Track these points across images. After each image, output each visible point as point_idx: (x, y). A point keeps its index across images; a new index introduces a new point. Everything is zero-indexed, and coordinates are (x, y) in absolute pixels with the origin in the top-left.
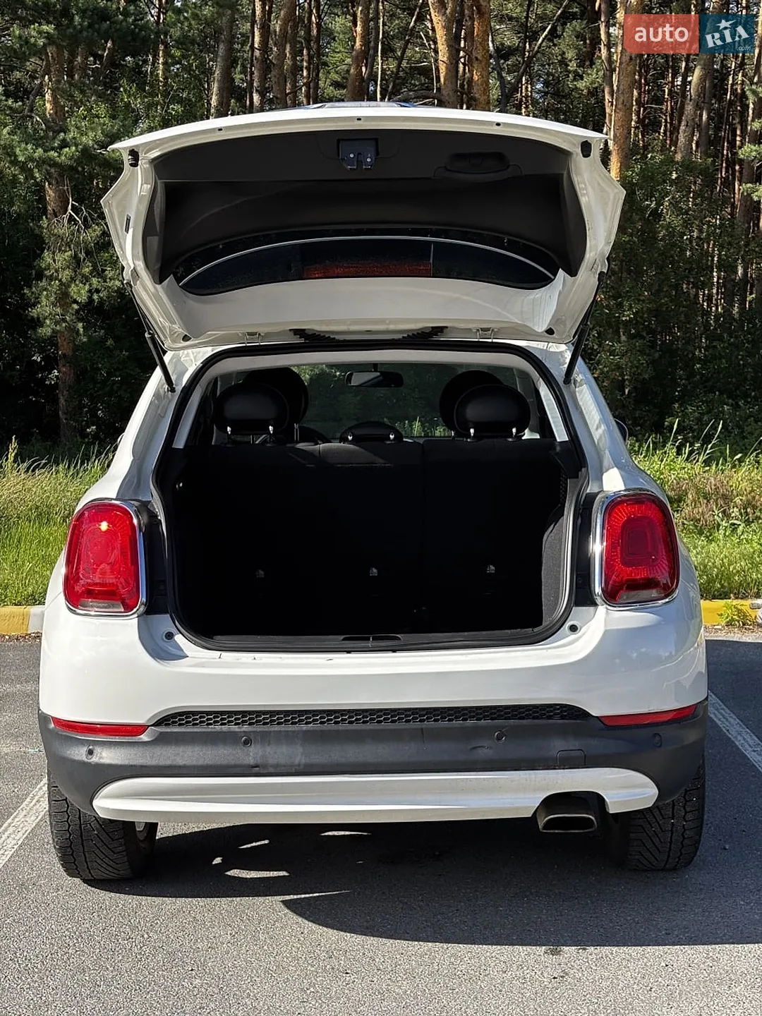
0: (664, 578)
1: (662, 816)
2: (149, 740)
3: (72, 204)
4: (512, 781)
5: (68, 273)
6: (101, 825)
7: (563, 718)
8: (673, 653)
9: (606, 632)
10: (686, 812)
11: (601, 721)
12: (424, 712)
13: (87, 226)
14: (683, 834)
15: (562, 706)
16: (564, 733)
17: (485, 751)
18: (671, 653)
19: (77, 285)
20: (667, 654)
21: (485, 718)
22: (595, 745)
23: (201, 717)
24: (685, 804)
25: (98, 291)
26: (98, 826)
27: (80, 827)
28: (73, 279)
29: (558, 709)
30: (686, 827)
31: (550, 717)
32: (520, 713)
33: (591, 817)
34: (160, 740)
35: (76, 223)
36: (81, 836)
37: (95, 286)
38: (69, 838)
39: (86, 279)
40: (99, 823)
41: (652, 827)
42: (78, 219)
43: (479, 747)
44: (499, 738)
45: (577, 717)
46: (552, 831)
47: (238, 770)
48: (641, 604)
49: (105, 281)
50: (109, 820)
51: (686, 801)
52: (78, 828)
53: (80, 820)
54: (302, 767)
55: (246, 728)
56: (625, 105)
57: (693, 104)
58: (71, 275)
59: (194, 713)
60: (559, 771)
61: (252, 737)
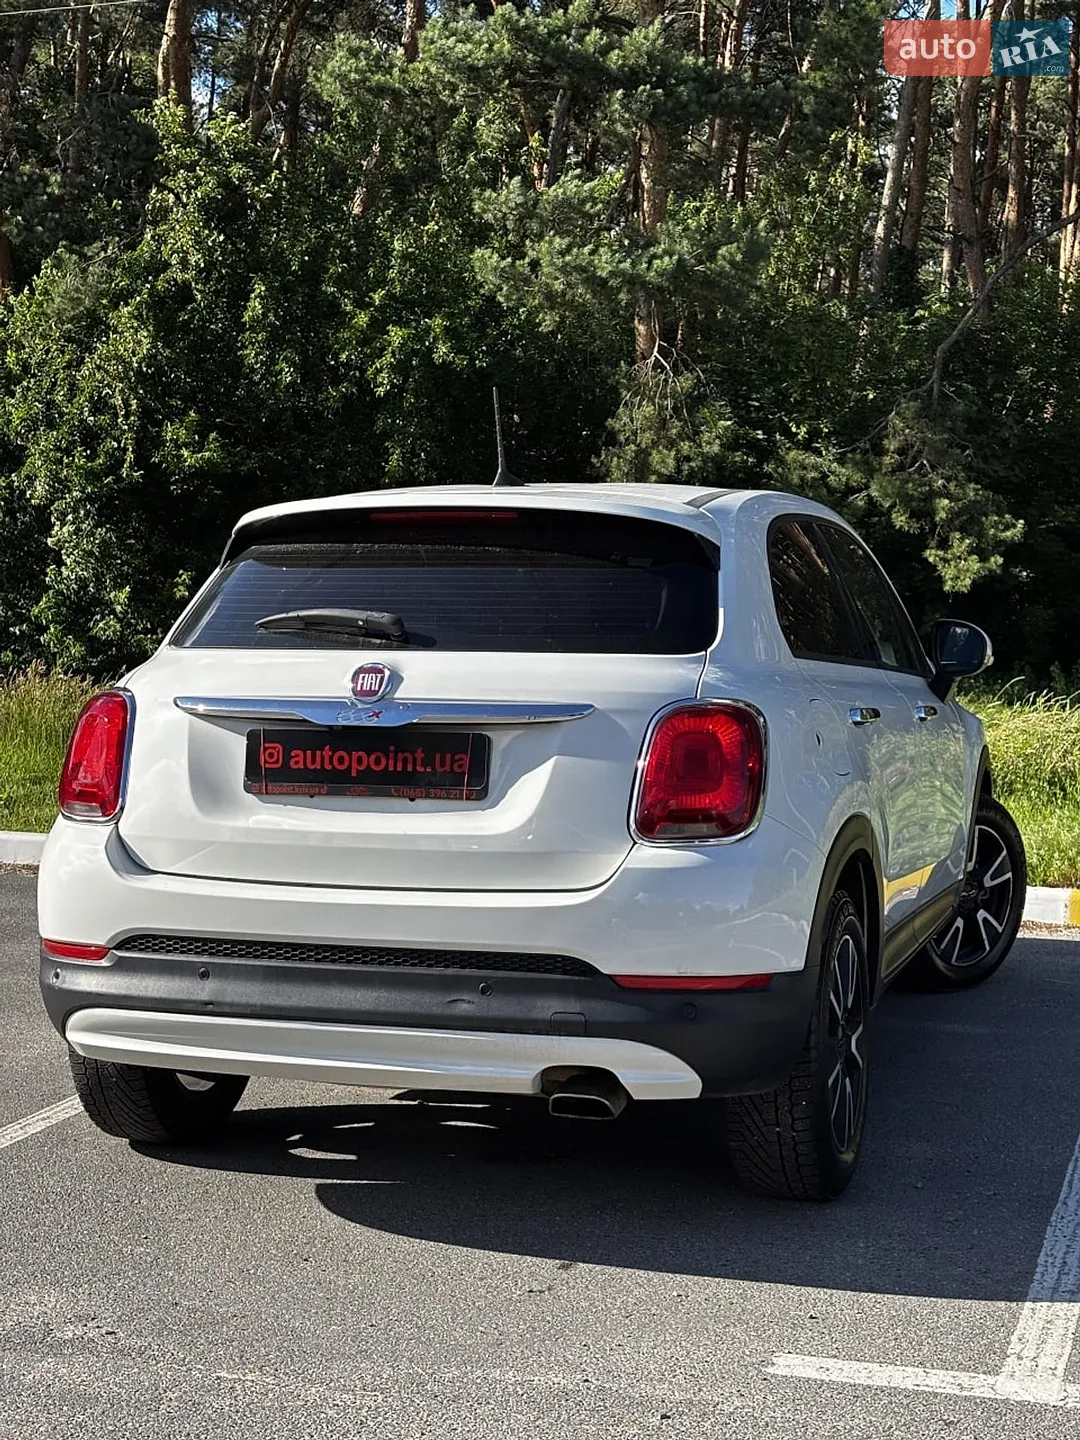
1: (764, 1122)
2: (109, 965)
3: (659, 344)
4: (497, 1045)
5: (648, 435)
6: (118, 1072)
7: (566, 972)
8: (746, 907)
10: (794, 1120)
11: (614, 981)
12: (399, 954)
13: (677, 373)
14: (794, 1149)
15: (564, 958)
16: (562, 990)
17: (465, 1006)
18: (742, 907)
19: (659, 452)
20: (738, 907)
21: (470, 966)
22: (600, 1009)
23: (147, 942)
24: (792, 1109)
25: (688, 459)
27: (97, 1072)
28: (655, 444)
29: (559, 962)
30: (796, 1139)
31: (548, 971)
32: (530, 964)
33: (603, 1100)
34: (121, 966)
35: (663, 368)
36: (100, 1082)
37: (685, 453)
39: (671, 444)
41: (754, 1136)
42: (666, 364)
43: (461, 1000)
44: (483, 992)
45: (583, 973)
46: (565, 1115)
47: (190, 1007)
48: (685, 840)
49: (700, 446)
50: (127, 1065)
51: (793, 1105)
54: (258, 1008)
55: (205, 959)
58: (653, 440)
59: (155, 937)
60: (554, 1037)
61: (210, 969)
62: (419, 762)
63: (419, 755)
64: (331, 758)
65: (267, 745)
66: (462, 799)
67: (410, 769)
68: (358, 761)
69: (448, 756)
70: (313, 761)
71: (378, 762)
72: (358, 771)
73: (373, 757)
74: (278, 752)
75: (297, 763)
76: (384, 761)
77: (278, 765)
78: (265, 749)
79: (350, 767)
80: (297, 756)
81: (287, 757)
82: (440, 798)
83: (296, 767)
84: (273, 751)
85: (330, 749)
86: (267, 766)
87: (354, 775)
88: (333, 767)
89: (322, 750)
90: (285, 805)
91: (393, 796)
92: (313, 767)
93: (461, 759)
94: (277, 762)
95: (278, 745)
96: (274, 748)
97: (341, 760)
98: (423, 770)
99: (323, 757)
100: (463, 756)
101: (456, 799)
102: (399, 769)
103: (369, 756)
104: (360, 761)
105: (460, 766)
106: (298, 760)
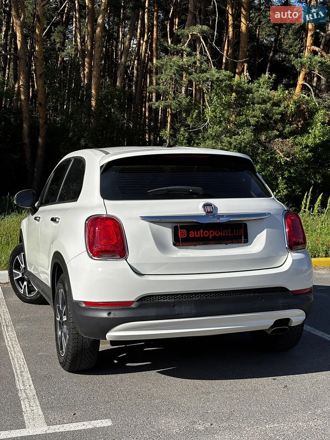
0: (301, 241)
2: (135, 307)
7: (281, 292)
9: (293, 260)
11: (292, 292)
16: (282, 297)
17: (257, 305)
21: (256, 293)
22: (291, 301)
23: (155, 297)
26: (90, 344)
29: (279, 289)
31: (277, 292)
33: (287, 327)
34: (140, 307)
38: (77, 350)
40: (90, 342)
43: (256, 303)
44: (262, 300)
45: (285, 291)
47: (171, 317)
52: (81, 345)
53: (83, 341)
54: (195, 314)
55: (173, 301)
56: (98, 65)
57: (123, 66)
60: (281, 311)
61: (176, 304)
62: (229, 232)
63: (229, 230)
64: (203, 233)
65: (181, 230)
66: (242, 243)
67: (227, 235)
68: (211, 234)
69: (237, 230)
70: (197, 235)
71: (217, 233)
72: (212, 237)
73: (216, 232)
74: (185, 232)
75: (192, 235)
76: (219, 233)
77: (186, 236)
78: (180, 232)
79: (209, 236)
80: (191, 233)
81: (188, 234)
82: (236, 243)
83: (191, 237)
84: (183, 232)
85: (203, 230)
86: (181, 237)
87: (210, 238)
88: (204, 236)
89: (200, 231)
90: (187, 249)
91: (222, 244)
92: (197, 236)
93: (241, 231)
94: (185, 235)
95: (184, 230)
96: (183, 231)
97: (206, 234)
98: (230, 235)
99: (200, 233)
100: (241, 230)
101: (240, 243)
102: (224, 235)
103: (215, 232)
104: (212, 233)
105: (241, 233)
106: (192, 234)
